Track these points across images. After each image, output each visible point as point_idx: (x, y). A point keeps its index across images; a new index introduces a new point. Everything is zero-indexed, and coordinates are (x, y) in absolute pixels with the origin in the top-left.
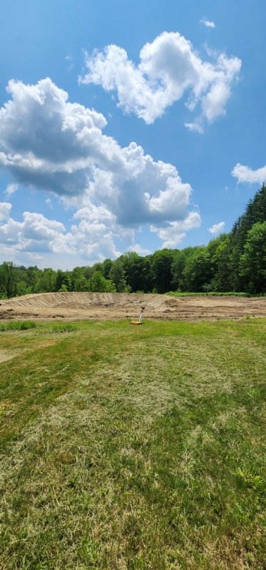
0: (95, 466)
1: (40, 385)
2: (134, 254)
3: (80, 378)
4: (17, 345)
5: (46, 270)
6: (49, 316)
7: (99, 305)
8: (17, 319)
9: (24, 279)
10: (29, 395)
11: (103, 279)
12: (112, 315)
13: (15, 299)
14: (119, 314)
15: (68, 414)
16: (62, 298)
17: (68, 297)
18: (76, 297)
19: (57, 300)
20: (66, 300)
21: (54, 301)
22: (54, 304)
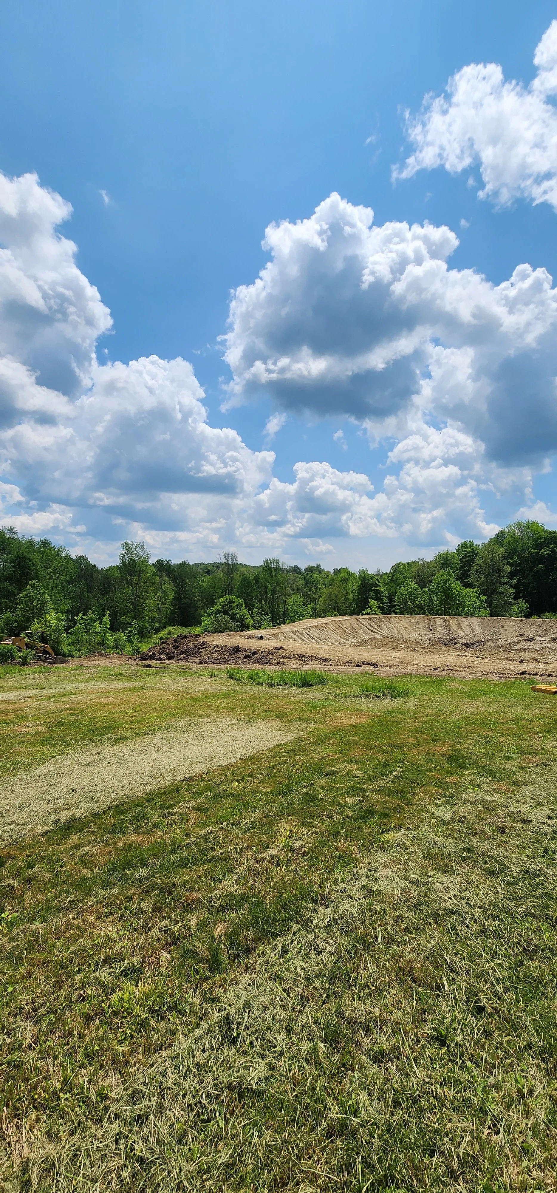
0: (491, 1016)
1: (349, 800)
2: (532, 527)
3: (427, 801)
4: (297, 715)
5: (337, 571)
6: (348, 663)
7: (450, 643)
8: (292, 665)
9: (299, 591)
10: (330, 817)
11: (456, 586)
12: (485, 669)
13: (286, 628)
14: (500, 665)
15: (413, 877)
16: (370, 628)
17: (382, 624)
18: (400, 625)
19: (360, 631)
20: (378, 632)
21: (355, 633)
22: (355, 638)
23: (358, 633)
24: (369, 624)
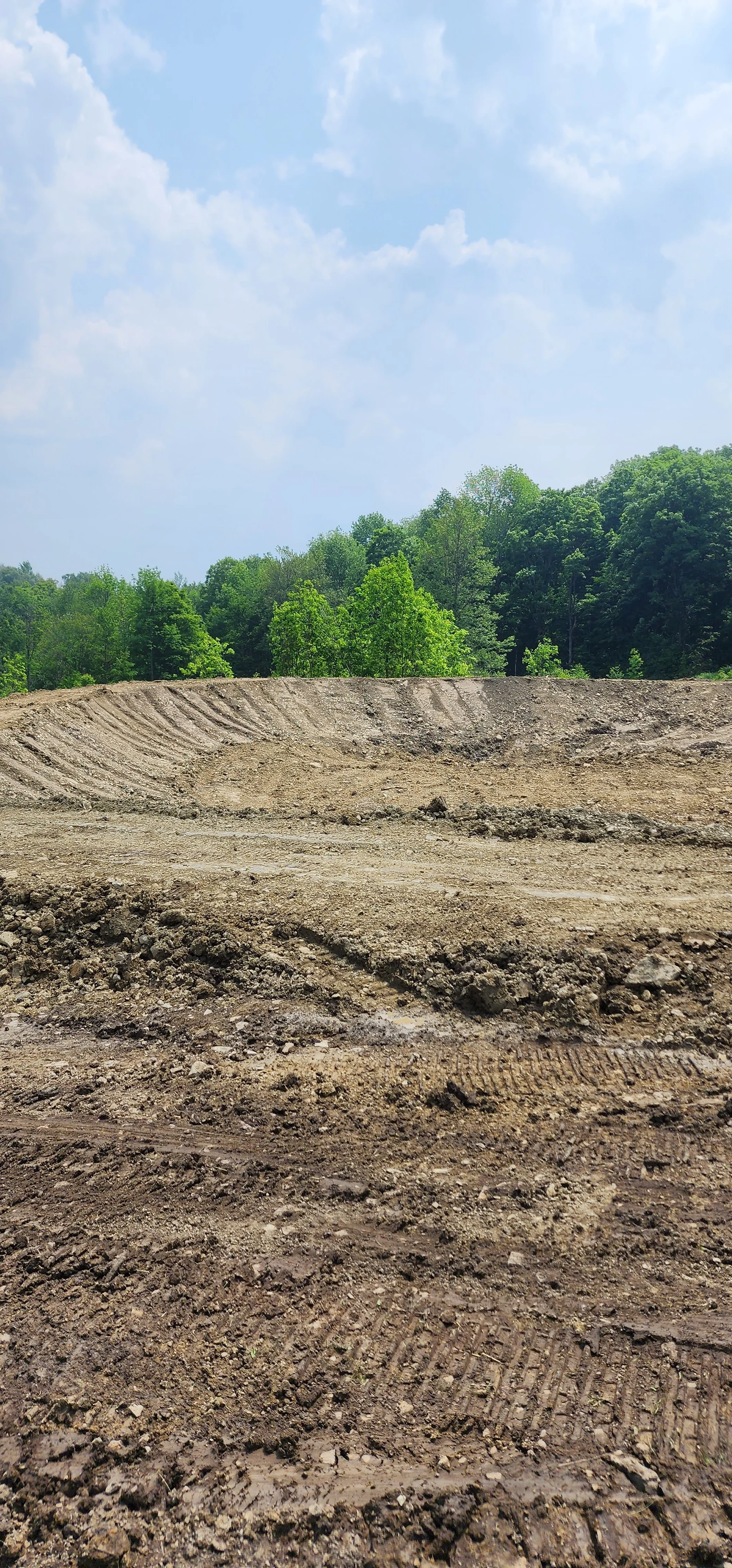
7: (424, 747)
16: (214, 715)
17: (244, 704)
18: (291, 705)
19: (189, 726)
20: (236, 726)
21: (176, 732)
22: (180, 749)
23: (185, 732)
24: (210, 703)
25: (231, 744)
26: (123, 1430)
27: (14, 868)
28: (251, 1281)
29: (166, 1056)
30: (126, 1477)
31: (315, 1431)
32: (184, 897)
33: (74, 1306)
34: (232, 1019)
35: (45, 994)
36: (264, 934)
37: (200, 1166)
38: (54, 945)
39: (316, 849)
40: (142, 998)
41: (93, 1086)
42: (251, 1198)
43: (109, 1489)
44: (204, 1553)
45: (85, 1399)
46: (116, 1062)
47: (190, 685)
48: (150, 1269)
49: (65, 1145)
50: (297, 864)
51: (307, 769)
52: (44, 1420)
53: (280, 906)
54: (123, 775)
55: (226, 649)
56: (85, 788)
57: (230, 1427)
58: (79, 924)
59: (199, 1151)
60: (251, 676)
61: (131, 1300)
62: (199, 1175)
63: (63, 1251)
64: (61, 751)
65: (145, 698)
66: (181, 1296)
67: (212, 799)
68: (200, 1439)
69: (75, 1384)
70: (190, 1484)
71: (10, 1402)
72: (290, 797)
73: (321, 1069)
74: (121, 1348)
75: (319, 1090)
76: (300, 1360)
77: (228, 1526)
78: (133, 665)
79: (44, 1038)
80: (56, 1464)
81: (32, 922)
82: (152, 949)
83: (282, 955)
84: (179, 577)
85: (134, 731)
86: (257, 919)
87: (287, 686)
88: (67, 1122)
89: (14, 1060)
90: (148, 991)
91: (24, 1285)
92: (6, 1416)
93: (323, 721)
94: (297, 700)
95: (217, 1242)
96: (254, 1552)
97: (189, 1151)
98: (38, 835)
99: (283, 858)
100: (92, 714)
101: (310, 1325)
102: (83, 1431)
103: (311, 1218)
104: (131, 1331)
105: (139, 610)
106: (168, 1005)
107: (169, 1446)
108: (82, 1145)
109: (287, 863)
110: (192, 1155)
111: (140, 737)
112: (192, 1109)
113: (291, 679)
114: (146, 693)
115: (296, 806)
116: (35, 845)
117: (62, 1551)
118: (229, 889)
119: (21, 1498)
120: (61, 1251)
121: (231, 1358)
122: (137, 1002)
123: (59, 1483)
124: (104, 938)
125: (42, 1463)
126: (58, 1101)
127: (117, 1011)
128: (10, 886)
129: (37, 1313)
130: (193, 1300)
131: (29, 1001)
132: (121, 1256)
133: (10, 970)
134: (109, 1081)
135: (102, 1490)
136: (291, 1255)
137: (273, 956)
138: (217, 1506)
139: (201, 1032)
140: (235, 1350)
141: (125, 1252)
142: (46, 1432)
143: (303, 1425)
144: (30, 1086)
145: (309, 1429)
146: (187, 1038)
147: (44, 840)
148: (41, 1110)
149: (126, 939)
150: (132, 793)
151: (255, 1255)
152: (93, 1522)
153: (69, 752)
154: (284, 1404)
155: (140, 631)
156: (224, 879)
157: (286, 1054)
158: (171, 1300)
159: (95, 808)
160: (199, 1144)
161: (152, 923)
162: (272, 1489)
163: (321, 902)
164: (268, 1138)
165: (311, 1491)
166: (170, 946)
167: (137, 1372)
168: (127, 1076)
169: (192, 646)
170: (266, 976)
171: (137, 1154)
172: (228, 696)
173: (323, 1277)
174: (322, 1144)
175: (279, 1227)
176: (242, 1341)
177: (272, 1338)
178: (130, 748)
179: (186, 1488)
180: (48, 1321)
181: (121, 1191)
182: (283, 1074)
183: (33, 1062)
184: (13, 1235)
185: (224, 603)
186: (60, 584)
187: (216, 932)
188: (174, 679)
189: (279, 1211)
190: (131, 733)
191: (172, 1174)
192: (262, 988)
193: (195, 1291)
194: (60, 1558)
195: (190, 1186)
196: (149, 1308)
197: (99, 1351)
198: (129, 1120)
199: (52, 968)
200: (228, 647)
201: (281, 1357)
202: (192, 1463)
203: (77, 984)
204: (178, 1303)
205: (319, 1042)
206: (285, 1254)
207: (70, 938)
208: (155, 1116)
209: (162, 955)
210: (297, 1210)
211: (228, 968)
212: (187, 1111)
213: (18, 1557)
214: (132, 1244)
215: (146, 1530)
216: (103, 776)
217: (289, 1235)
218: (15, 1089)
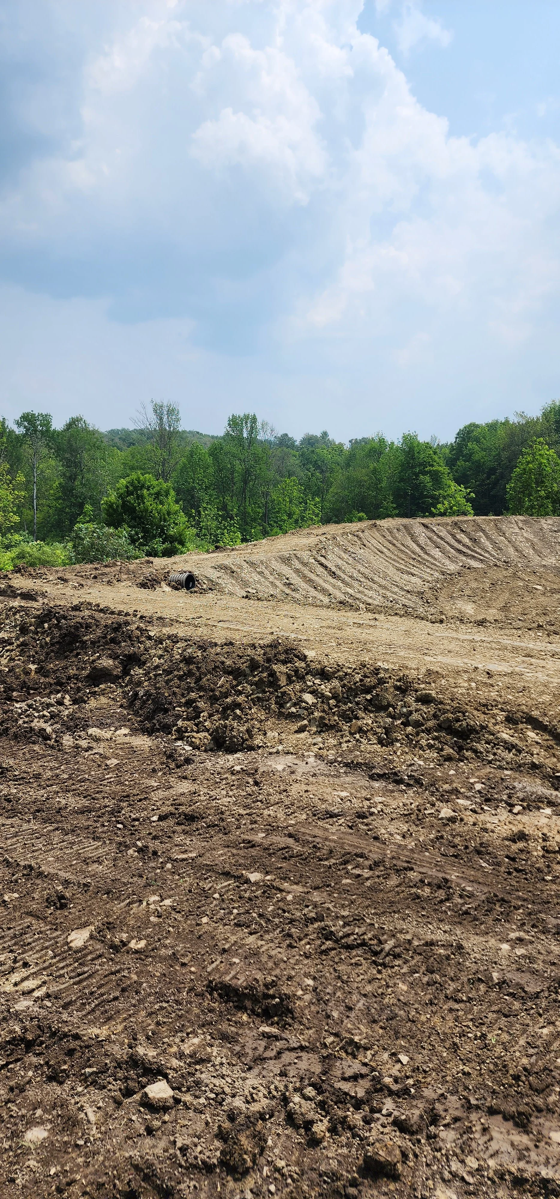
16: (456, 545)
17: (480, 537)
18: (520, 538)
19: (436, 553)
20: (473, 554)
21: (426, 557)
22: (428, 570)
23: (432, 557)
24: (453, 536)
25: (468, 568)
26: (394, 1071)
27: (313, 649)
28: (491, 984)
29: (420, 800)
30: (397, 1107)
31: (544, 1113)
32: (434, 682)
33: (357, 971)
34: (472, 781)
35: (332, 741)
36: (498, 718)
37: (450, 888)
38: (339, 707)
39: (541, 655)
40: (402, 755)
41: (368, 814)
42: (490, 920)
43: (384, 1112)
44: (456, 1181)
45: (366, 1041)
46: (384, 799)
47: (439, 522)
48: (412, 957)
49: (349, 853)
50: (526, 666)
51: (531, 591)
52: (337, 1048)
53: (511, 697)
54: (385, 588)
55: (469, 494)
56: (358, 596)
57: (475, 1092)
58: (357, 694)
59: (448, 877)
60: (487, 515)
61: (398, 977)
62: (448, 895)
63: (349, 930)
64: (343, 568)
65: (404, 531)
66: (436, 983)
67: (451, 610)
68: (452, 1094)
69: (359, 1028)
70: (444, 1126)
71: (314, 1029)
72: (515, 611)
73: (545, 831)
74: (391, 1011)
75: (544, 847)
76: (532, 1055)
77: (475, 1165)
78: (395, 505)
79: (332, 773)
80: (346, 1083)
81: (326, 688)
82: (410, 718)
83: (512, 736)
84: (434, 438)
85: (395, 555)
86: (492, 706)
87: (517, 523)
88: (350, 837)
89: (311, 786)
90: (407, 750)
91: (323, 948)
92: (311, 1039)
93: (546, 552)
94: (525, 535)
95: (463, 949)
96: (496, 1192)
97: (441, 875)
98: (329, 627)
99: (513, 660)
100: (366, 542)
101: (541, 1030)
102: (365, 1064)
103: (540, 947)
104: (399, 1000)
105: (402, 465)
106: (421, 763)
107: (428, 1093)
108: (361, 856)
109: (517, 664)
110: (443, 879)
111: (398, 560)
112: (441, 843)
113: (521, 518)
114: (405, 527)
115: (520, 620)
116: (327, 634)
117: (352, 1147)
118: (470, 680)
119: (324, 1100)
120: (347, 929)
121: (475, 1040)
122: (398, 757)
123: (348, 1097)
124: (375, 706)
125: (337, 1079)
126: (343, 820)
127: (383, 761)
128: (311, 661)
129: (332, 970)
130: (445, 988)
131: (321, 745)
132: (391, 943)
133: (309, 721)
134: (379, 812)
135: (379, 1111)
136: (523, 971)
137: (505, 736)
138: (465, 1149)
139: (446, 787)
140: (479, 1034)
141: (393, 940)
142: (339, 1058)
143: (534, 1105)
144: (323, 806)
145: (540, 1110)
146: (437, 789)
147: (333, 631)
148: (332, 825)
149: (391, 709)
150: (391, 601)
151: (494, 965)
152: (374, 1132)
153: (349, 569)
154: (519, 1086)
155: (402, 480)
156: (466, 672)
157: (516, 814)
158: (428, 984)
159: (368, 610)
160: (448, 871)
161: (410, 699)
162: (510, 1149)
163: (546, 698)
164: (502, 877)
165: (542, 1159)
166: (424, 718)
167: (403, 1031)
168: (392, 810)
169: (441, 491)
170: (499, 751)
171: (401, 870)
172: (468, 530)
173: (550, 995)
174: (547, 890)
175: (513, 948)
176: (484, 1028)
177: (508, 1032)
178: (391, 568)
179: (442, 1128)
180: (339, 977)
181: (390, 895)
182: (513, 829)
183: (325, 790)
184: (315, 911)
185: (469, 458)
186: (347, 446)
187: (459, 712)
188: (426, 517)
189: (513, 935)
190: (393, 556)
191: (427, 890)
192: (496, 760)
193: (447, 982)
194: (350, 1152)
195: (441, 902)
196: (412, 985)
197: (375, 1009)
198: (395, 844)
199: (338, 723)
200: (470, 492)
201: (516, 1048)
202: (446, 1110)
203: (355, 738)
204: (433, 987)
205: (544, 809)
206: (518, 970)
207: (351, 703)
208: (413, 844)
209: (417, 724)
210: (527, 937)
211: (469, 741)
212: (437, 845)
213: (321, 1142)
214: (398, 935)
215: (412, 1150)
216: (371, 588)
217: (521, 955)
218: (314, 807)
